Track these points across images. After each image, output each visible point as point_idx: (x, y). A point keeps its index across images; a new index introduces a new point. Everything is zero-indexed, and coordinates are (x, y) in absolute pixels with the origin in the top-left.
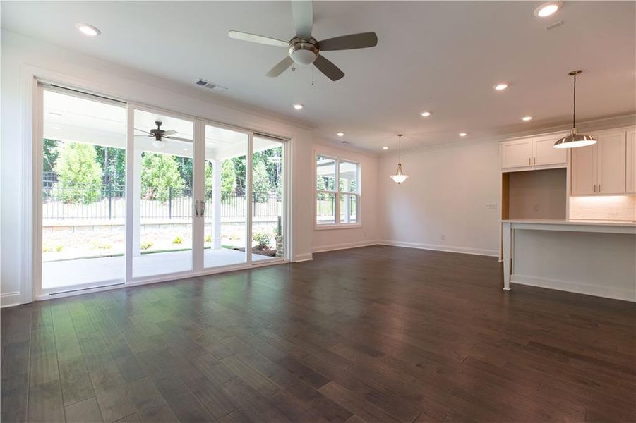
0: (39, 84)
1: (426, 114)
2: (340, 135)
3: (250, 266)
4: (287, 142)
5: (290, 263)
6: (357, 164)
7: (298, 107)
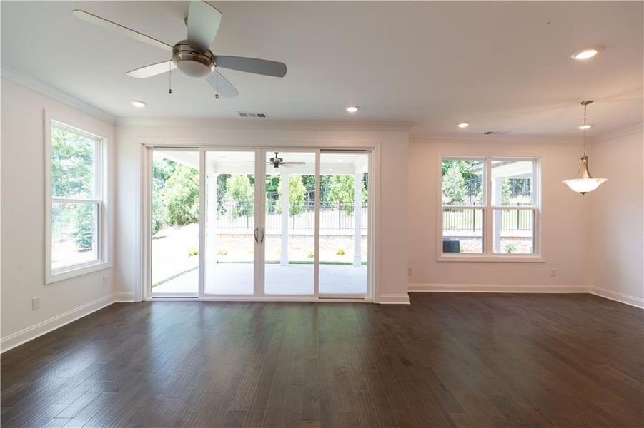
0: (148, 148)
1: (587, 55)
2: (463, 126)
3: (316, 299)
4: (371, 151)
5: (372, 303)
6: (535, 160)
7: (352, 110)
